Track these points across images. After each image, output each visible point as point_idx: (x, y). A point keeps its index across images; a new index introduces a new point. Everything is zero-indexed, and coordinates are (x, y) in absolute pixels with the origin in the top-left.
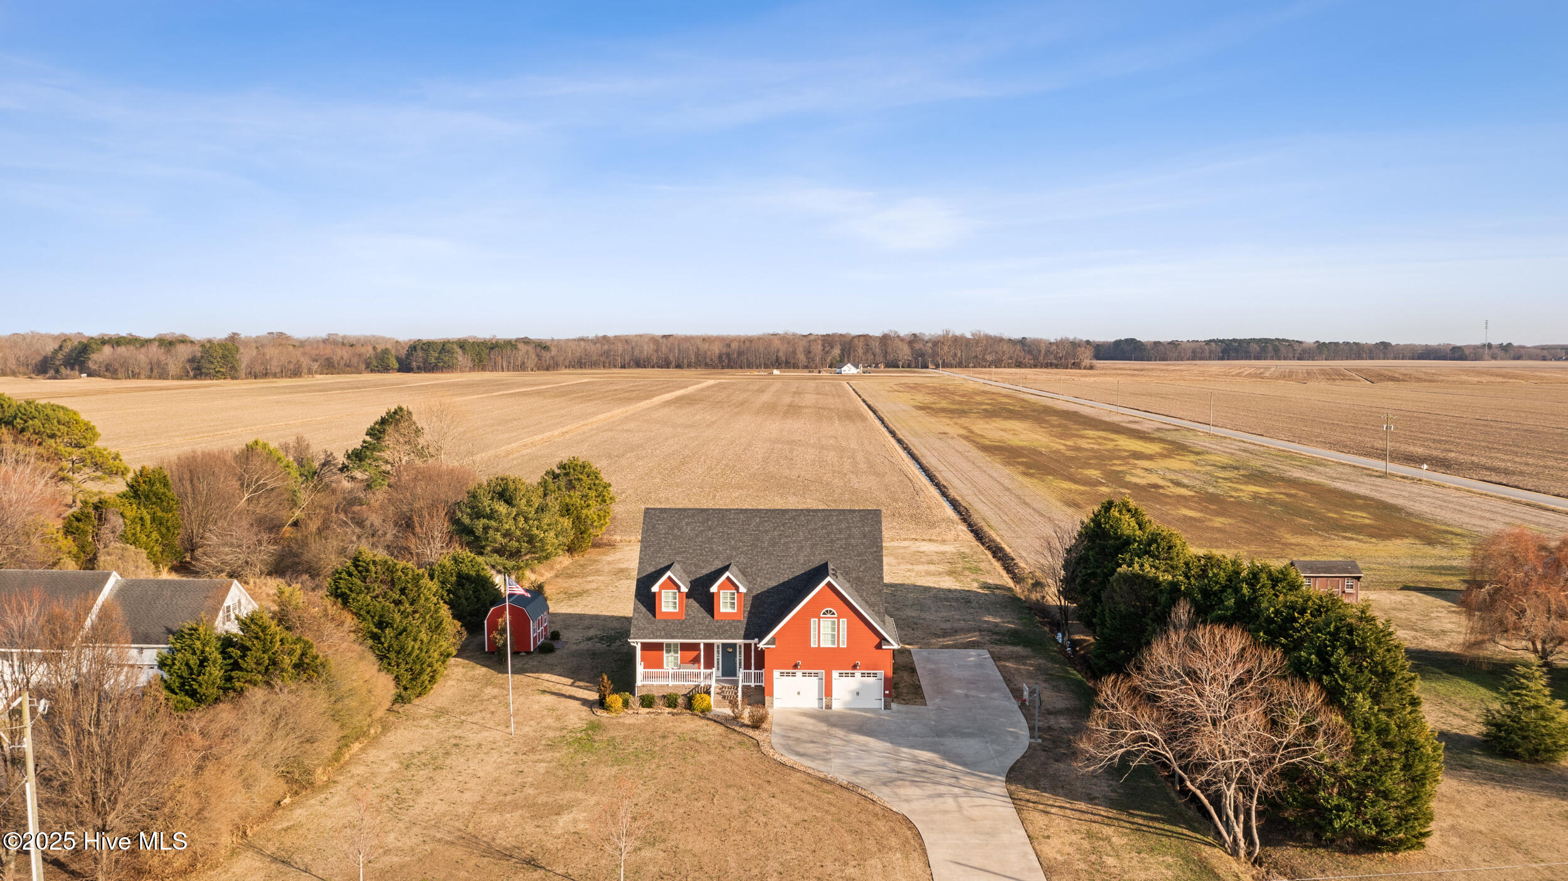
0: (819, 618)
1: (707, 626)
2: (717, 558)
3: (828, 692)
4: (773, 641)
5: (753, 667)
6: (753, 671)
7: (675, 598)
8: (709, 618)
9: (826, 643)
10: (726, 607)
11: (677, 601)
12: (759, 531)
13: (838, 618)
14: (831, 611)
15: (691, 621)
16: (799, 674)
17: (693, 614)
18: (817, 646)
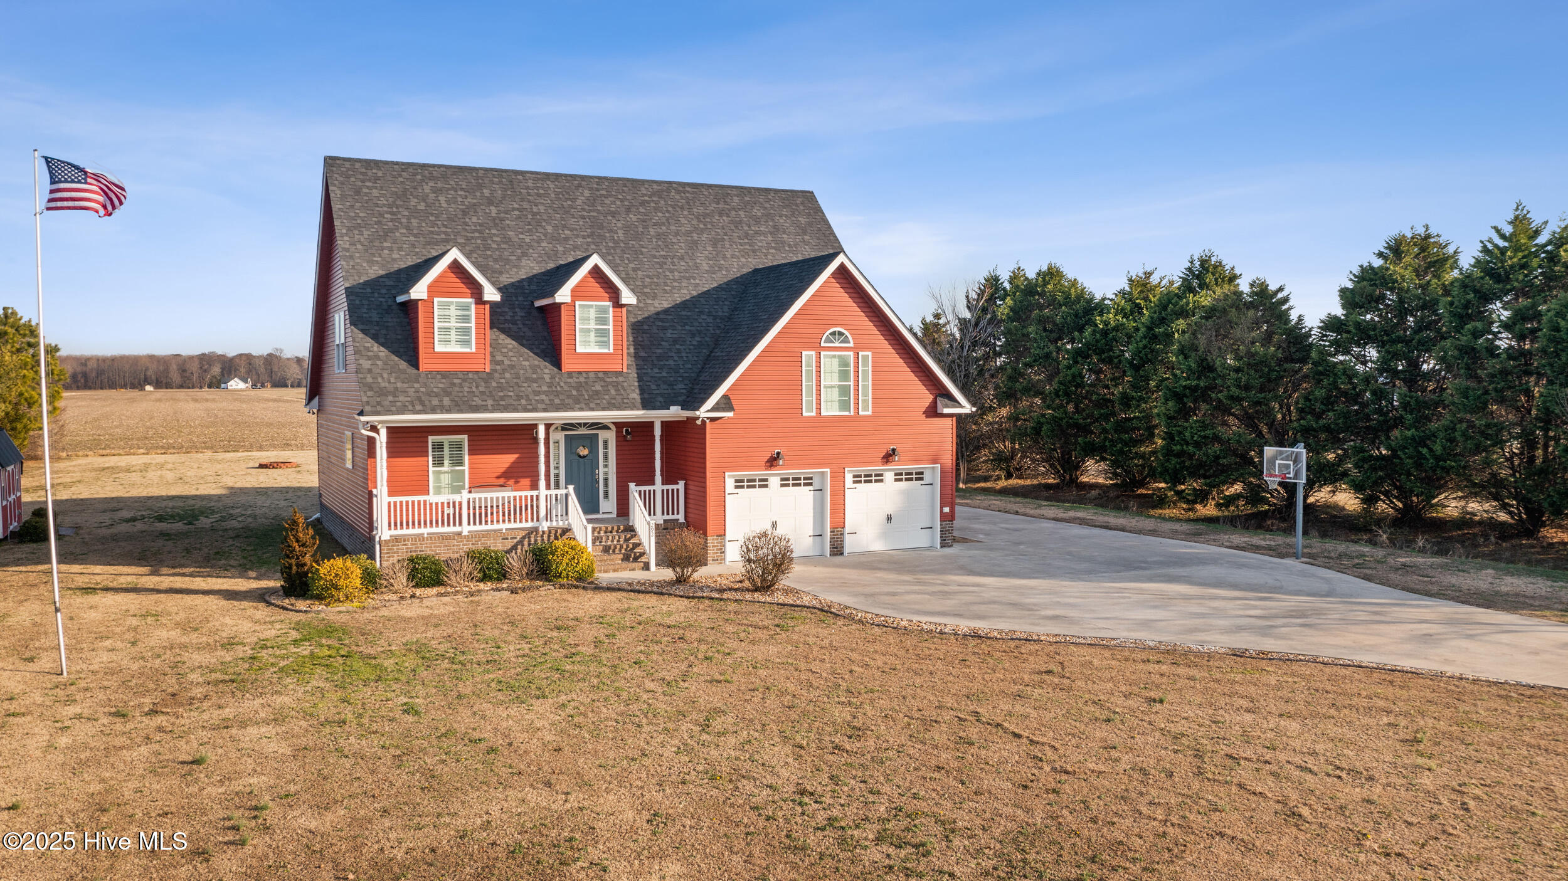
0: (819, 349)
1: (550, 385)
2: (524, 254)
3: (836, 518)
4: (726, 404)
5: (658, 478)
6: (658, 486)
7: (466, 319)
8: (547, 369)
9: (832, 408)
10: (586, 343)
11: (472, 326)
12: (598, 211)
13: (856, 350)
14: (841, 334)
15: (507, 375)
16: (774, 482)
17: (507, 362)
18: (814, 414)
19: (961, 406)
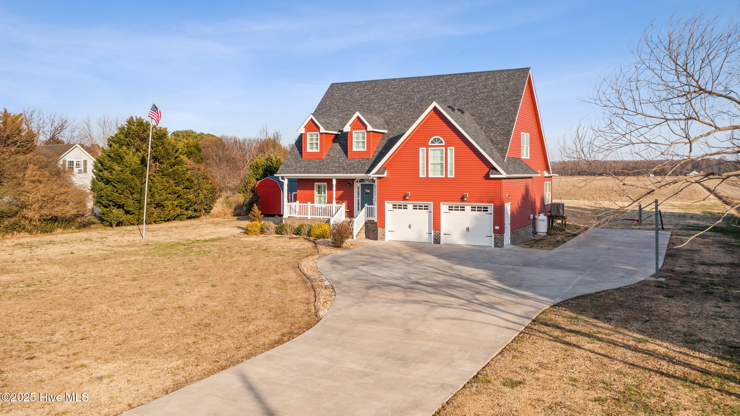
0: (427, 147)
1: (340, 164)
2: (371, 113)
3: (436, 224)
4: (381, 171)
7: (317, 139)
8: (343, 155)
9: (435, 173)
10: (357, 146)
11: (319, 142)
12: (414, 92)
13: (446, 146)
14: (439, 139)
15: (329, 160)
16: (410, 206)
17: (332, 155)
18: (425, 176)
19: (500, 174)
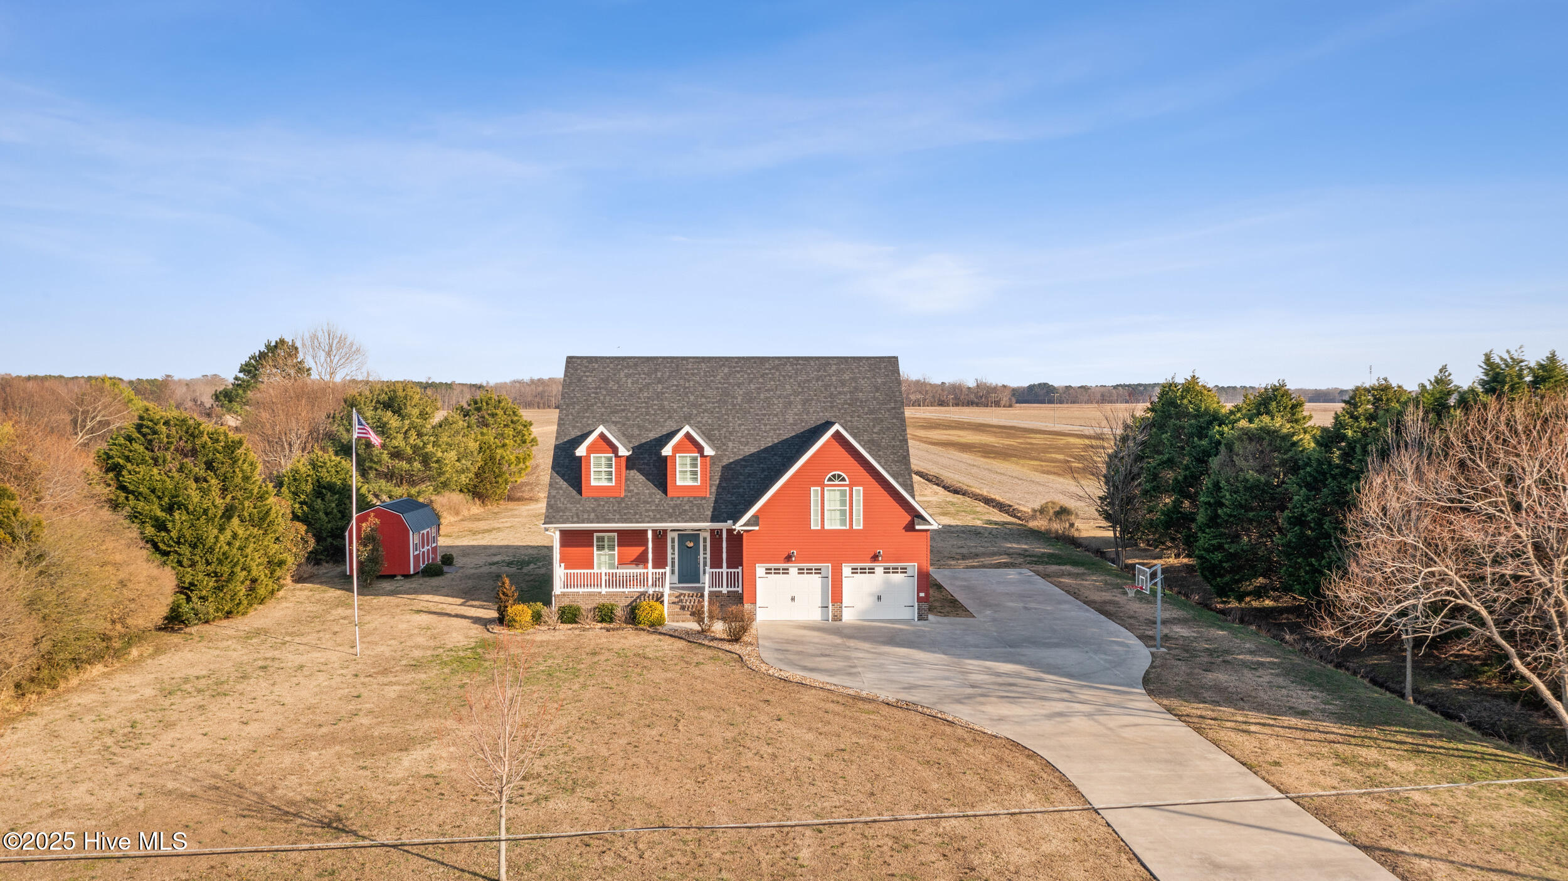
0: (823, 486)
1: (657, 505)
2: (670, 417)
3: (836, 594)
4: (755, 520)
5: (725, 565)
6: (724, 570)
7: (610, 466)
8: (659, 494)
9: (833, 524)
10: (684, 479)
11: (613, 470)
12: (729, 384)
13: (851, 486)
14: (839, 476)
15: (633, 499)
16: (793, 571)
17: (636, 491)
18: (819, 528)
19: (930, 524)
